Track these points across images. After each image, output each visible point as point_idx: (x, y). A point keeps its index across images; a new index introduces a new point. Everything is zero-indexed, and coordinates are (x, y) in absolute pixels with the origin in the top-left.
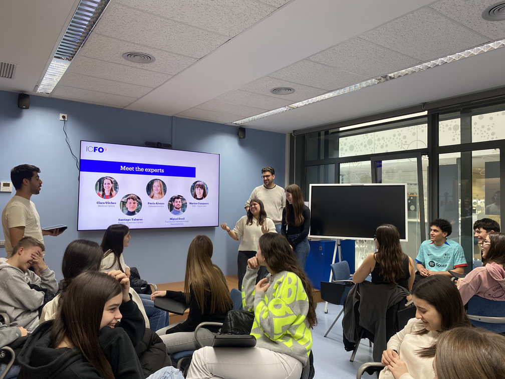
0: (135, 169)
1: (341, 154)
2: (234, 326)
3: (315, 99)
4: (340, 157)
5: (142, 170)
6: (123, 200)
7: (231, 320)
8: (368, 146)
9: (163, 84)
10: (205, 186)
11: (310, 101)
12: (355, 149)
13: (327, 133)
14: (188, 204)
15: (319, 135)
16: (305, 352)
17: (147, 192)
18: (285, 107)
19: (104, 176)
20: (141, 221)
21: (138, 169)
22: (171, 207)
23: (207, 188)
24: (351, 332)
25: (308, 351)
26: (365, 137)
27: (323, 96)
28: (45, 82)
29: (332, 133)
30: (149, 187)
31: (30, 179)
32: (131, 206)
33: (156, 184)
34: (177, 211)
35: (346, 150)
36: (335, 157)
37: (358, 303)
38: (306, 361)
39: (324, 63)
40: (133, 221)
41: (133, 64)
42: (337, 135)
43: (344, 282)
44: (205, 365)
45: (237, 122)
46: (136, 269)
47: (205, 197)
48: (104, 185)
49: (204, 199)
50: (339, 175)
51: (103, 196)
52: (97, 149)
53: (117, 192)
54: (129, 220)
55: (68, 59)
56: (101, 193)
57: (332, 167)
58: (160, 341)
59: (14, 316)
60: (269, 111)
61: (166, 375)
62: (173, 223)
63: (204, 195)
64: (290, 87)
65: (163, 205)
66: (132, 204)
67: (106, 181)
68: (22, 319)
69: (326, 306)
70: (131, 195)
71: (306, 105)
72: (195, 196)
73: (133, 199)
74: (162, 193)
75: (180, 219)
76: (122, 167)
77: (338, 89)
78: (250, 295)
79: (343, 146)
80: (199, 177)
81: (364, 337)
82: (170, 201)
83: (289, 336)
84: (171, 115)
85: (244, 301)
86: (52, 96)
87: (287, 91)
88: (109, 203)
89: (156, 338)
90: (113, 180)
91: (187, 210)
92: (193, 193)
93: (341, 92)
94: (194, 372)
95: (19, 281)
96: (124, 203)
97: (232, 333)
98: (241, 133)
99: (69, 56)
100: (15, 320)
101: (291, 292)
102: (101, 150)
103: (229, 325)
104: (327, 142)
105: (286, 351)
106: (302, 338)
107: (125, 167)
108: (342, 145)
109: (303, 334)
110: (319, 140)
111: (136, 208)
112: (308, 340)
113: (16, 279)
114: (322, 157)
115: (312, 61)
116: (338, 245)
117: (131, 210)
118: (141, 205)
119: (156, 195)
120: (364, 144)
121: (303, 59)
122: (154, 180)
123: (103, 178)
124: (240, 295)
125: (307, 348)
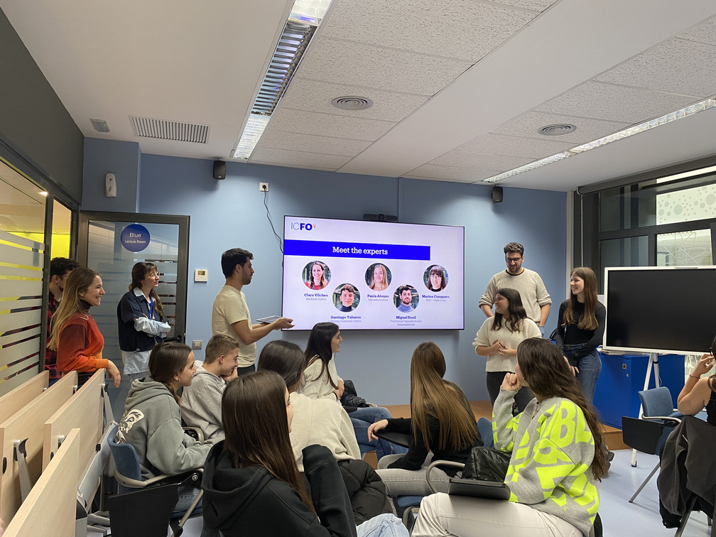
0: (350, 251)
1: (661, 220)
2: (481, 469)
3: (610, 138)
4: (658, 224)
5: (359, 251)
6: (337, 292)
7: (476, 460)
8: (707, 206)
9: (385, 135)
10: (444, 272)
11: (602, 141)
12: (684, 211)
13: (634, 188)
14: (420, 297)
15: (622, 191)
16: (586, 516)
17: (367, 280)
18: (563, 152)
19: (313, 261)
20: (359, 319)
21: (355, 250)
22: (398, 302)
23: (447, 275)
24: (673, 498)
25: (592, 515)
26: (702, 191)
27: (624, 132)
28: (241, 144)
29: (644, 188)
30: (369, 274)
31: (243, 266)
32: (346, 300)
33: (377, 270)
34: (405, 306)
35: (669, 214)
36: (650, 224)
37: (683, 454)
38: (589, 531)
39: (621, 83)
40: (349, 319)
41: (346, 112)
42: (653, 190)
43: (663, 419)
44: (437, 518)
45: (490, 179)
46: (351, 383)
47: (444, 288)
48: (313, 272)
49: (442, 291)
50: (656, 253)
51: (312, 286)
52: (304, 226)
53: (329, 281)
54: (343, 318)
55: (267, 114)
56: (310, 282)
57: (644, 241)
58: (378, 478)
59: (209, 432)
60: (537, 160)
61: (384, 524)
62: (400, 323)
63: (443, 285)
64: (568, 123)
65: (387, 298)
66: (348, 298)
67: (315, 267)
68: (217, 437)
69: (634, 455)
70: (347, 285)
71: (595, 148)
72: (430, 287)
73: (348, 289)
74: (385, 282)
75: (409, 317)
76: (334, 248)
77: (649, 120)
78: (503, 428)
79: (663, 208)
80: (435, 259)
81: (697, 508)
82: (395, 293)
83: (563, 490)
84: (397, 177)
85: (495, 435)
86: (251, 162)
87: (564, 129)
88: (319, 295)
89: (372, 475)
90: (323, 266)
91: (419, 305)
92: (427, 282)
93: (654, 123)
94: (422, 525)
95: (213, 392)
96: (337, 296)
97: (478, 478)
98: (496, 194)
99: (269, 110)
100: (210, 437)
101: (567, 430)
102: (309, 227)
103: (474, 466)
104: (635, 202)
105: (556, 511)
106: (582, 495)
107: (338, 248)
108: (661, 206)
109: (584, 489)
110: (622, 199)
111: (353, 302)
112: (592, 499)
113: (211, 389)
114: (628, 225)
115: (601, 82)
116: (654, 362)
117: (347, 305)
118: (359, 298)
119: (378, 285)
120: (700, 203)
121: (587, 81)
122: (375, 265)
123: (311, 263)
124: (490, 426)
125: (590, 510)
